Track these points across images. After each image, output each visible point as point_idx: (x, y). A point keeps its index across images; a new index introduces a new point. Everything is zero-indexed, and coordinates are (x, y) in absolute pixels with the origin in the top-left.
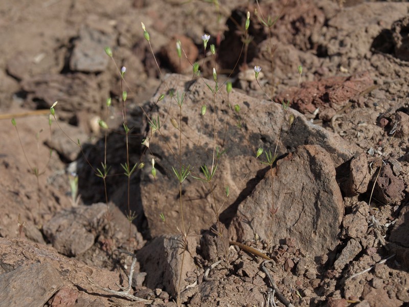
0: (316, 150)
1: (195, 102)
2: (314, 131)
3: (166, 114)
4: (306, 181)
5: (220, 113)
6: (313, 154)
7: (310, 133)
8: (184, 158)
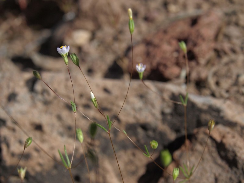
0: (220, 133)
1: (46, 103)
2: (205, 108)
3: (17, 127)
4: (217, 171)
5: (81, 109)
6: (218, 139)
7: (200, 111)
8: (55, 172)
